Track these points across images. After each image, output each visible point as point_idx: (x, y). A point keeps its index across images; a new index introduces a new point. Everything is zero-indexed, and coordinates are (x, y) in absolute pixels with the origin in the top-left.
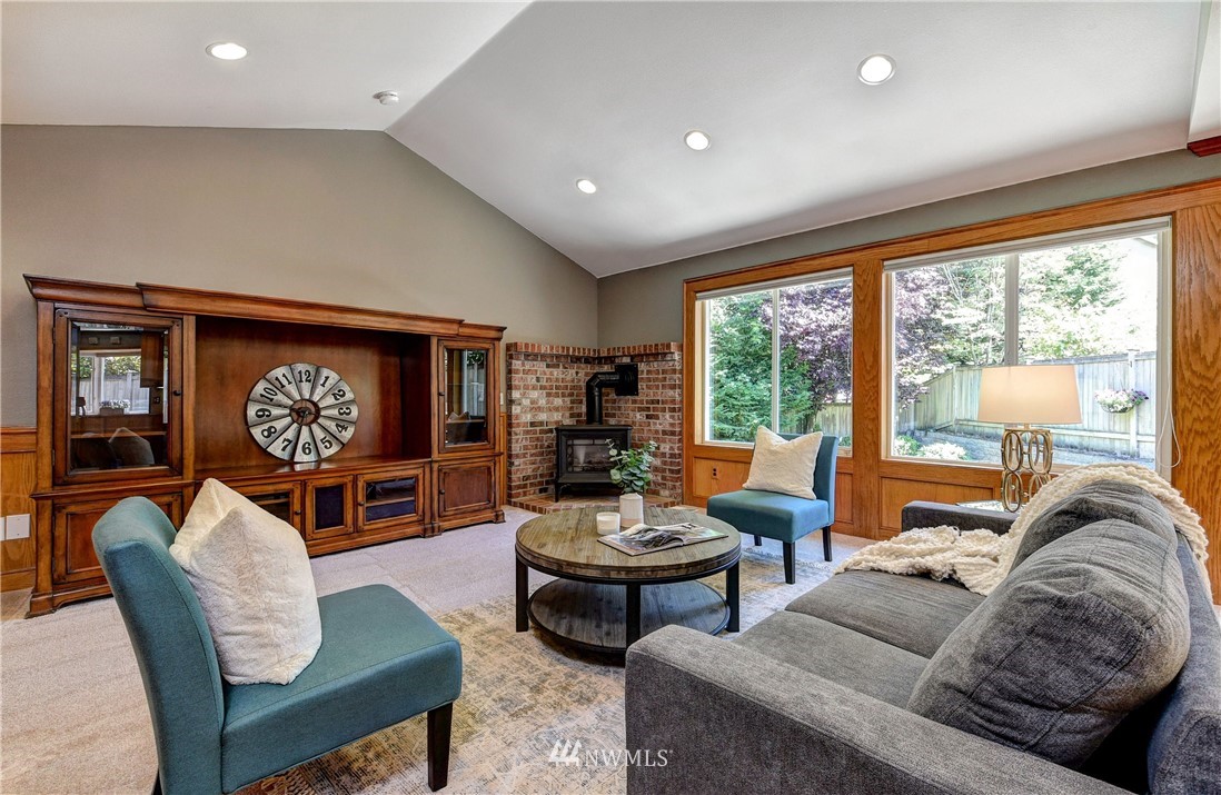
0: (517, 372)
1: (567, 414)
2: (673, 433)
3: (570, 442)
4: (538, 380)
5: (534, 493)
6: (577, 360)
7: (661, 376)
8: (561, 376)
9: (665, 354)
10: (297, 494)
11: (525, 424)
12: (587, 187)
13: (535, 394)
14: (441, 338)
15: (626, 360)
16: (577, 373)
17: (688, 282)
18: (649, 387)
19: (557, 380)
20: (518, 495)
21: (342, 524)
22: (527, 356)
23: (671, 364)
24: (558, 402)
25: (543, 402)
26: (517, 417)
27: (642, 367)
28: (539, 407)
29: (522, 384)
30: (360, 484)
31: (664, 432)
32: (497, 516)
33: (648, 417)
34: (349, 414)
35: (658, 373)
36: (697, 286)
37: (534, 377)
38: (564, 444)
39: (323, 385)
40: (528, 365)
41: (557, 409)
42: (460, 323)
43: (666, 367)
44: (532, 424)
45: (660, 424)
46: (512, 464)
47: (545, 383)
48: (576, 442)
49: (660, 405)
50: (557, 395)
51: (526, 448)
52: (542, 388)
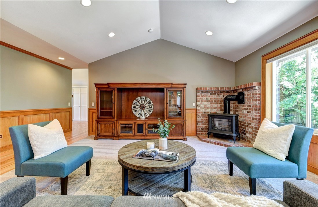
0: (199, 96)
1: (219, 110)
2: (256, 119)
3: (213, 119)
4: (207, 99)
5: (205, 134)
6: (224, 91)
7: (251, 96)
8: (216, 97)
9: (253, 87)
10: (134, 125)
11: (202, 112)
12: (209, 33)
13: (205, 103)
14: (167, 88)
15: (241, 91)
16: (223, 96)
17: (263, 56)
18: (248, 101)
19: (215, 98)
20: (199, 134)
21: (143, 133)
22: (202, 92)
23: (255, 91)
24: (215, 106)
25: (209, 106)
26: (199, 110)
27: (246, 93)
28: (207, 107)
29: (201, 100)
30: (147, 124)
31: (253, 119)
32: (184, 139)
33: (248, 112)
34: (151, 108)
35: (251, 95)
36: (266, 57)
37: (205, 98)
38: (211, 120)
39: (146, 101)
40: (203, 94)
41: (215, 108)
42: (172, 84)
43: (254, 93)
44: (204, 112)
45: (252, 115)
46: (197, 124)
47: (209, 100)
48: (215, 119)
49: (252, 108)
50: (215, 103)
51: (202, 119)
52: (208, 101)
